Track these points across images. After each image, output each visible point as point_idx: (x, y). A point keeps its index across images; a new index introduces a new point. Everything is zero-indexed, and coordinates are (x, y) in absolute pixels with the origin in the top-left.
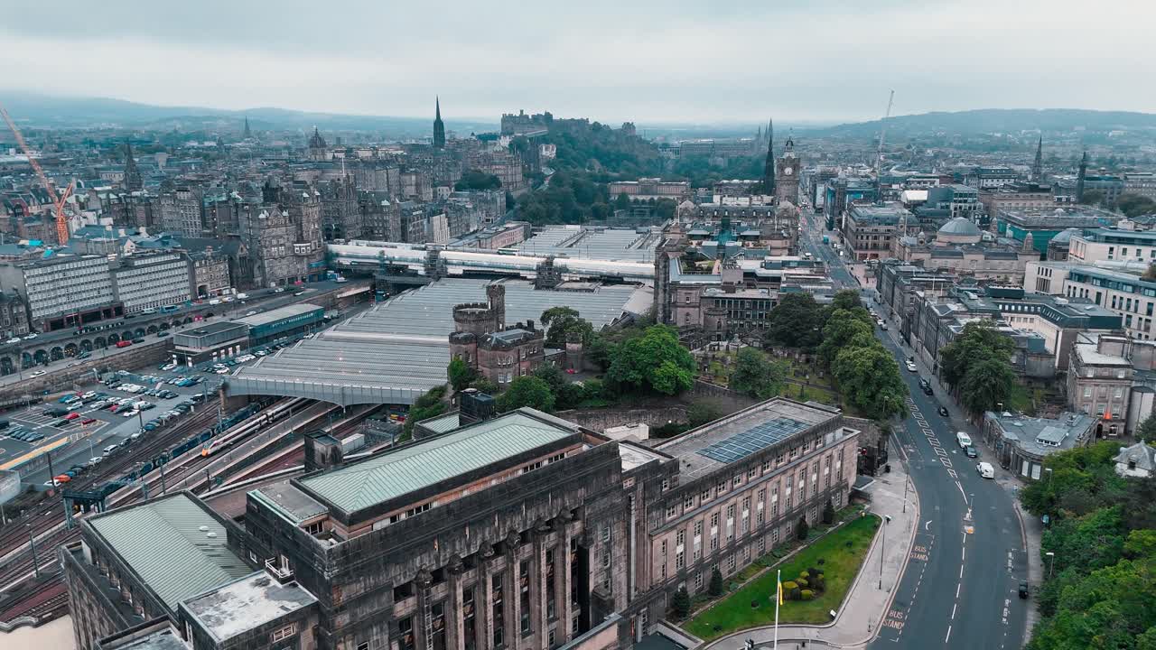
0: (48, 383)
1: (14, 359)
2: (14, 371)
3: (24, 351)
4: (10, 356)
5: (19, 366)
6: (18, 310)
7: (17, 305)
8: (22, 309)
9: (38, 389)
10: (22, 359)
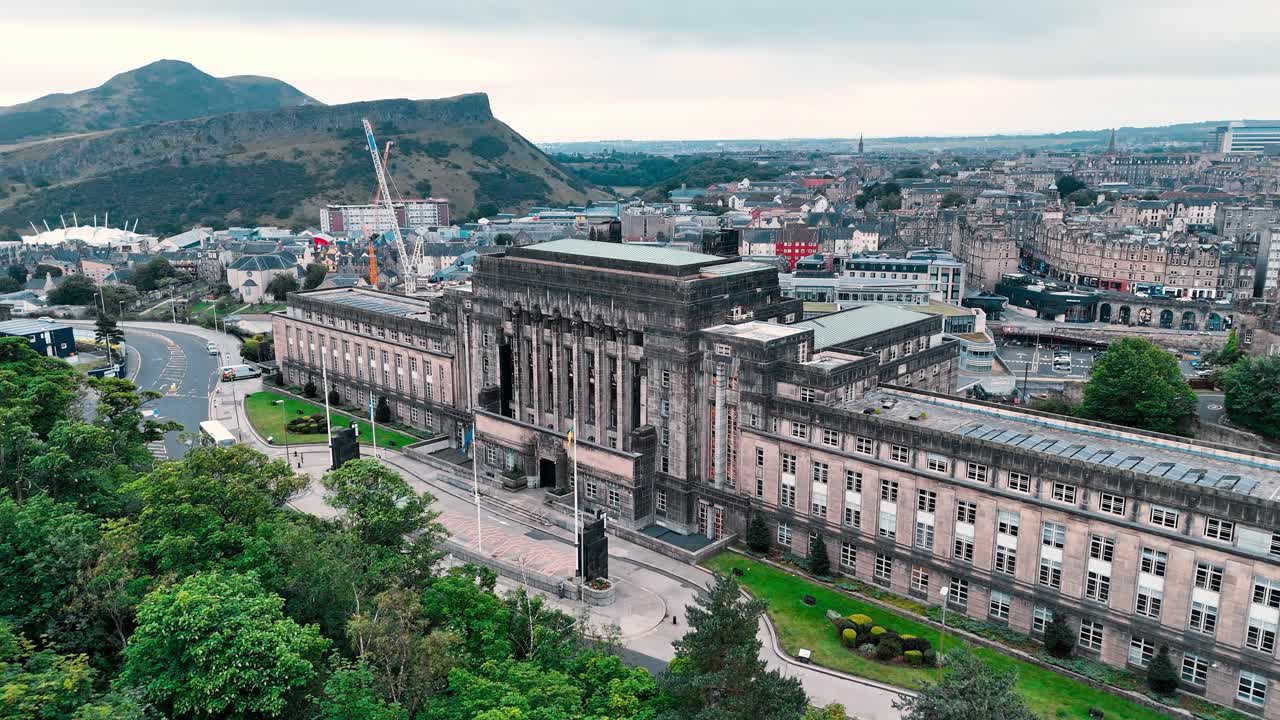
0: (1204, 346)
1: (1198, 315)
2: (1195, 328)
3: (1214, 312)
4: (1195, 311)
5: (1203, 324)
6: (1246, 273)
7: (1246, 268)
8: (1251, 273)
9: (1191, 347)
10: (1207, 318)
